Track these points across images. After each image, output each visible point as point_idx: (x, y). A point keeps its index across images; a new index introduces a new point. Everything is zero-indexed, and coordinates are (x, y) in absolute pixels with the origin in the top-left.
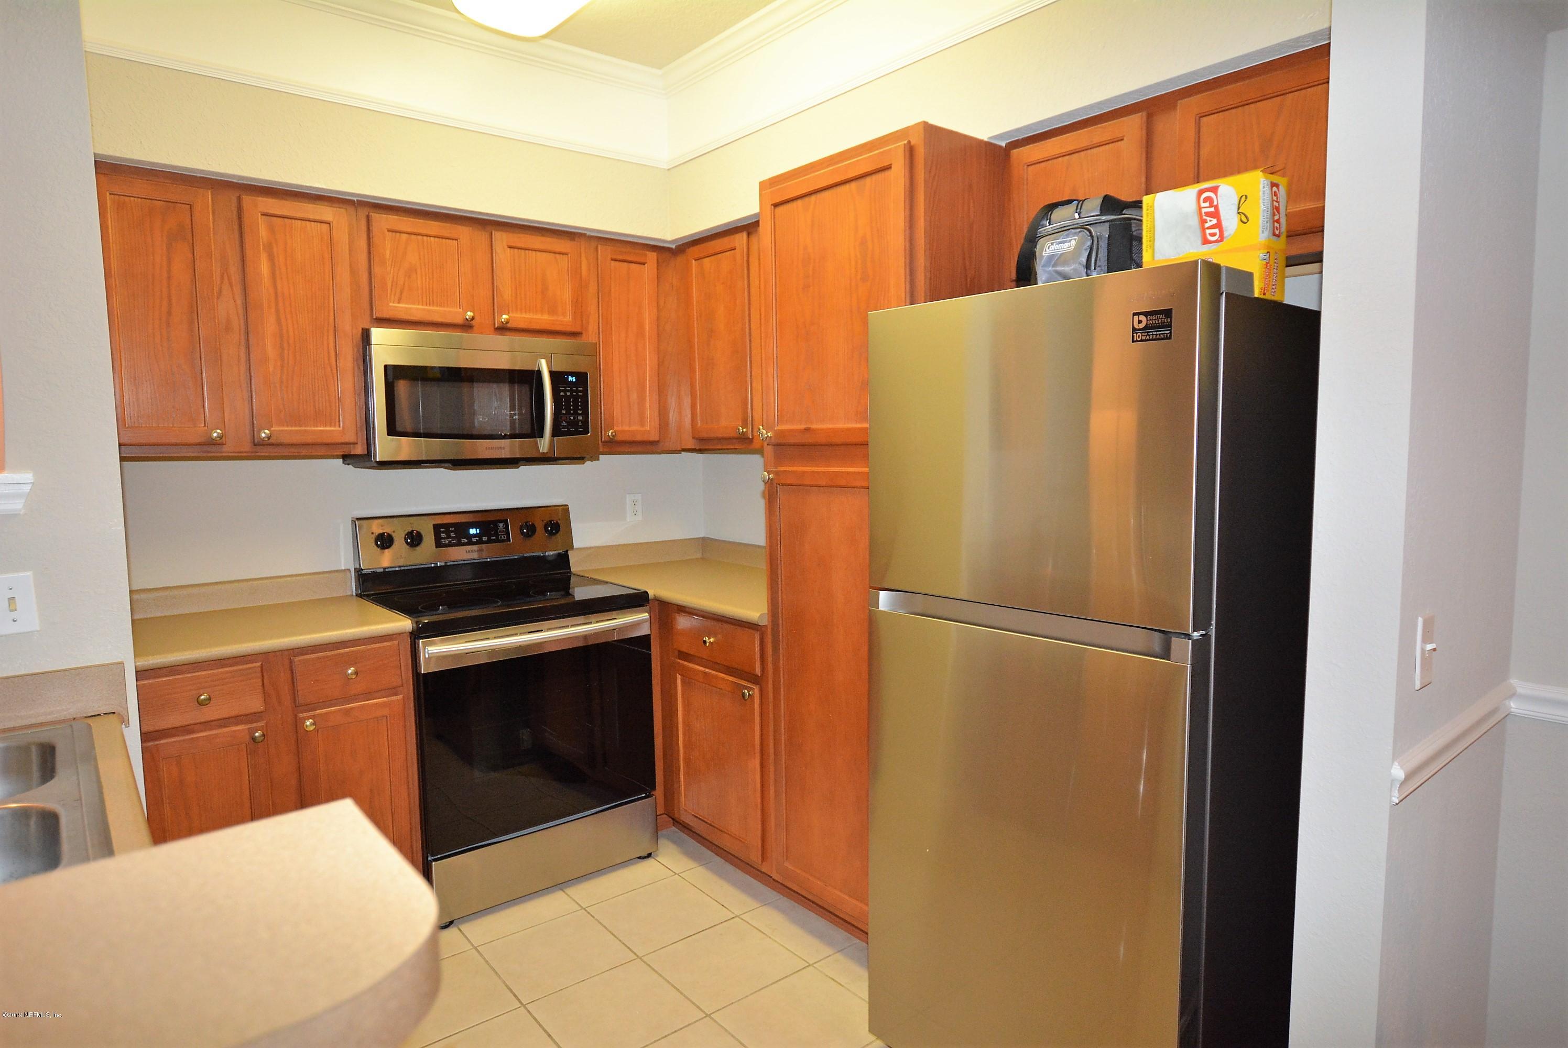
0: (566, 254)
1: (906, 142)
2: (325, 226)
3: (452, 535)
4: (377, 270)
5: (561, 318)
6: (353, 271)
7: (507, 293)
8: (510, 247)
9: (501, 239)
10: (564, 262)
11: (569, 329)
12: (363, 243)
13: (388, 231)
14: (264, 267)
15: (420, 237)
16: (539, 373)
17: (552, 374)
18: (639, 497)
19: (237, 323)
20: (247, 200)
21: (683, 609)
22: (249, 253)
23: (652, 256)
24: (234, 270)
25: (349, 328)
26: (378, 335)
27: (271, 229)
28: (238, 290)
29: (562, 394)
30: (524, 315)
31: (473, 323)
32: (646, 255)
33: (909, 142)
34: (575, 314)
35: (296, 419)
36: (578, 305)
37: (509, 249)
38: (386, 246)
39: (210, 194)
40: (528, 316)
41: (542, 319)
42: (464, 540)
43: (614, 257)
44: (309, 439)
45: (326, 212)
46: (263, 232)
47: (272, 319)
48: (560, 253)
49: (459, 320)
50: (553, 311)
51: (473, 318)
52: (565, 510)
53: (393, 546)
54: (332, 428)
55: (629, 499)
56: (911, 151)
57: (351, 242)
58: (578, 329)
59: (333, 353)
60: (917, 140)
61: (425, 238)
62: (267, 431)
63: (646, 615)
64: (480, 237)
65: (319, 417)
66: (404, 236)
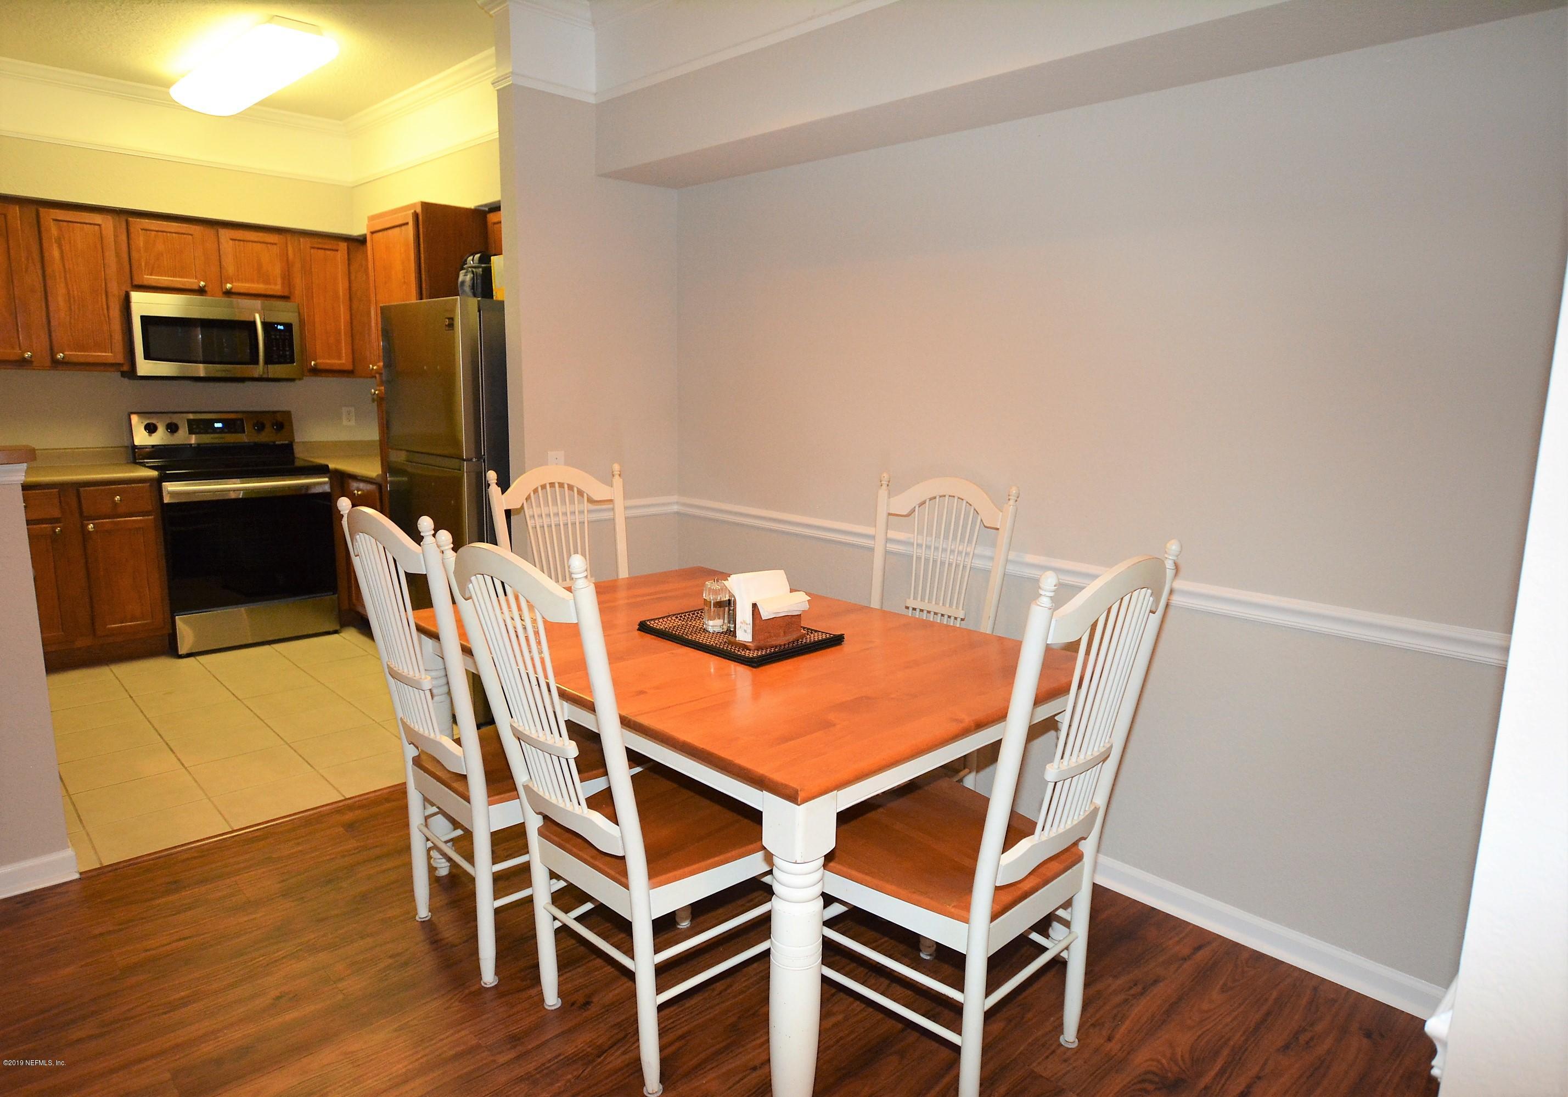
0: (275, 244)
1: (413, 211)
2: (97, 227)
3: (202, 426)
4: (135, 255)
5: (273, 287)
6: (118, 255)
7: (230, 269)
8: (232, 239)
9: (224, 233)
10: (275, 250)
11: (279, 294)
12: (124, 237)
13: (142, 230)
14: (56, 253)
15: (165, 234)
16: (254, 323)
17: (264, 324)
18: (353, 409)
19: (39, 287)
20: (42, 211)
21: (354, 477)
22: (45, 245)
23: (343, 246)
24: (36, 256)
25: (115, 289)
26: (136, 296)
27: (60, 229)
28: (39, 266)
29: (273, 337)
30: (243, 285)
31: (206, 289)
32: (338, 245)
33: (415, 211)
34: (283, 284)
35: (82, 348)
36: (287, 277)
37: (231, 241)
38: (140, 241)
39: (18, 209)
40: (247, 285)
41: (259, 287)
42: (210, 431)
43: (313, 246)
44: (91, 360)
45: (97, 218)
46: (54, 231)
47: (63, 285)
48: (271, 243)
49: (196, 287)
50: (267, 282)
51: (205, 286)
52: (288, 414)
53: (157, 432)
54: (107, 354)
55: (344, 410)
56: (416, 216)
57: (116, 236)
58: (286, 294)
59: (105, 307)
60: (419, 210)
61: (169, 234)
62: (61, 354)
63: (327, 479)
64: (209, 232)
65: (99, 346)
66: (153, 233)
